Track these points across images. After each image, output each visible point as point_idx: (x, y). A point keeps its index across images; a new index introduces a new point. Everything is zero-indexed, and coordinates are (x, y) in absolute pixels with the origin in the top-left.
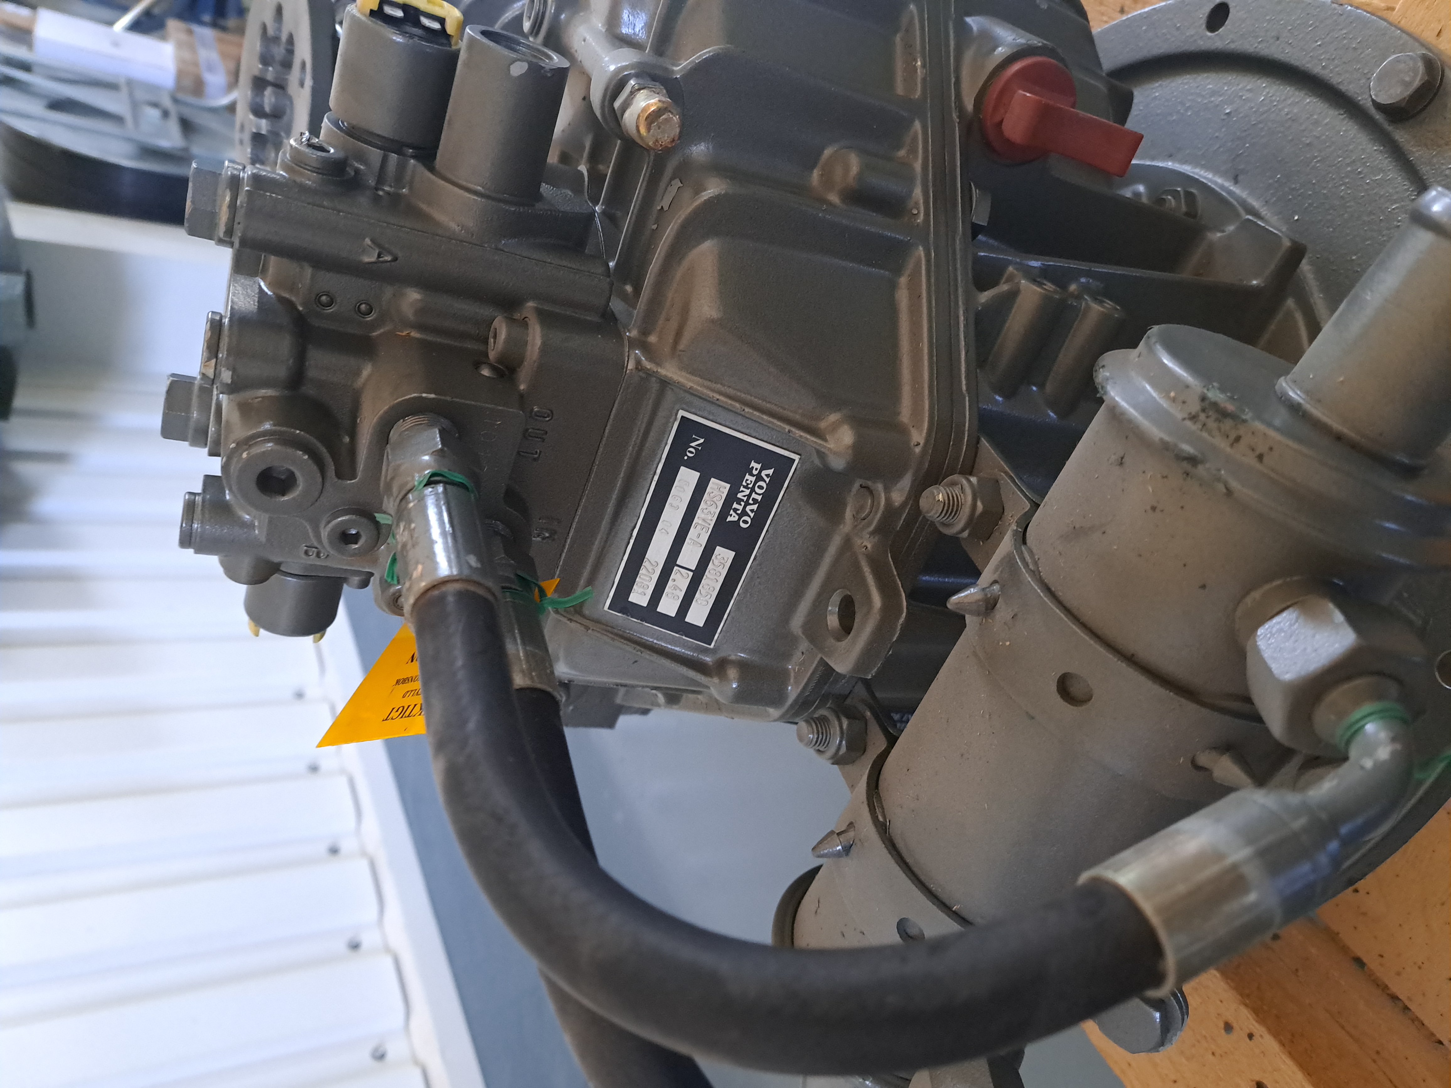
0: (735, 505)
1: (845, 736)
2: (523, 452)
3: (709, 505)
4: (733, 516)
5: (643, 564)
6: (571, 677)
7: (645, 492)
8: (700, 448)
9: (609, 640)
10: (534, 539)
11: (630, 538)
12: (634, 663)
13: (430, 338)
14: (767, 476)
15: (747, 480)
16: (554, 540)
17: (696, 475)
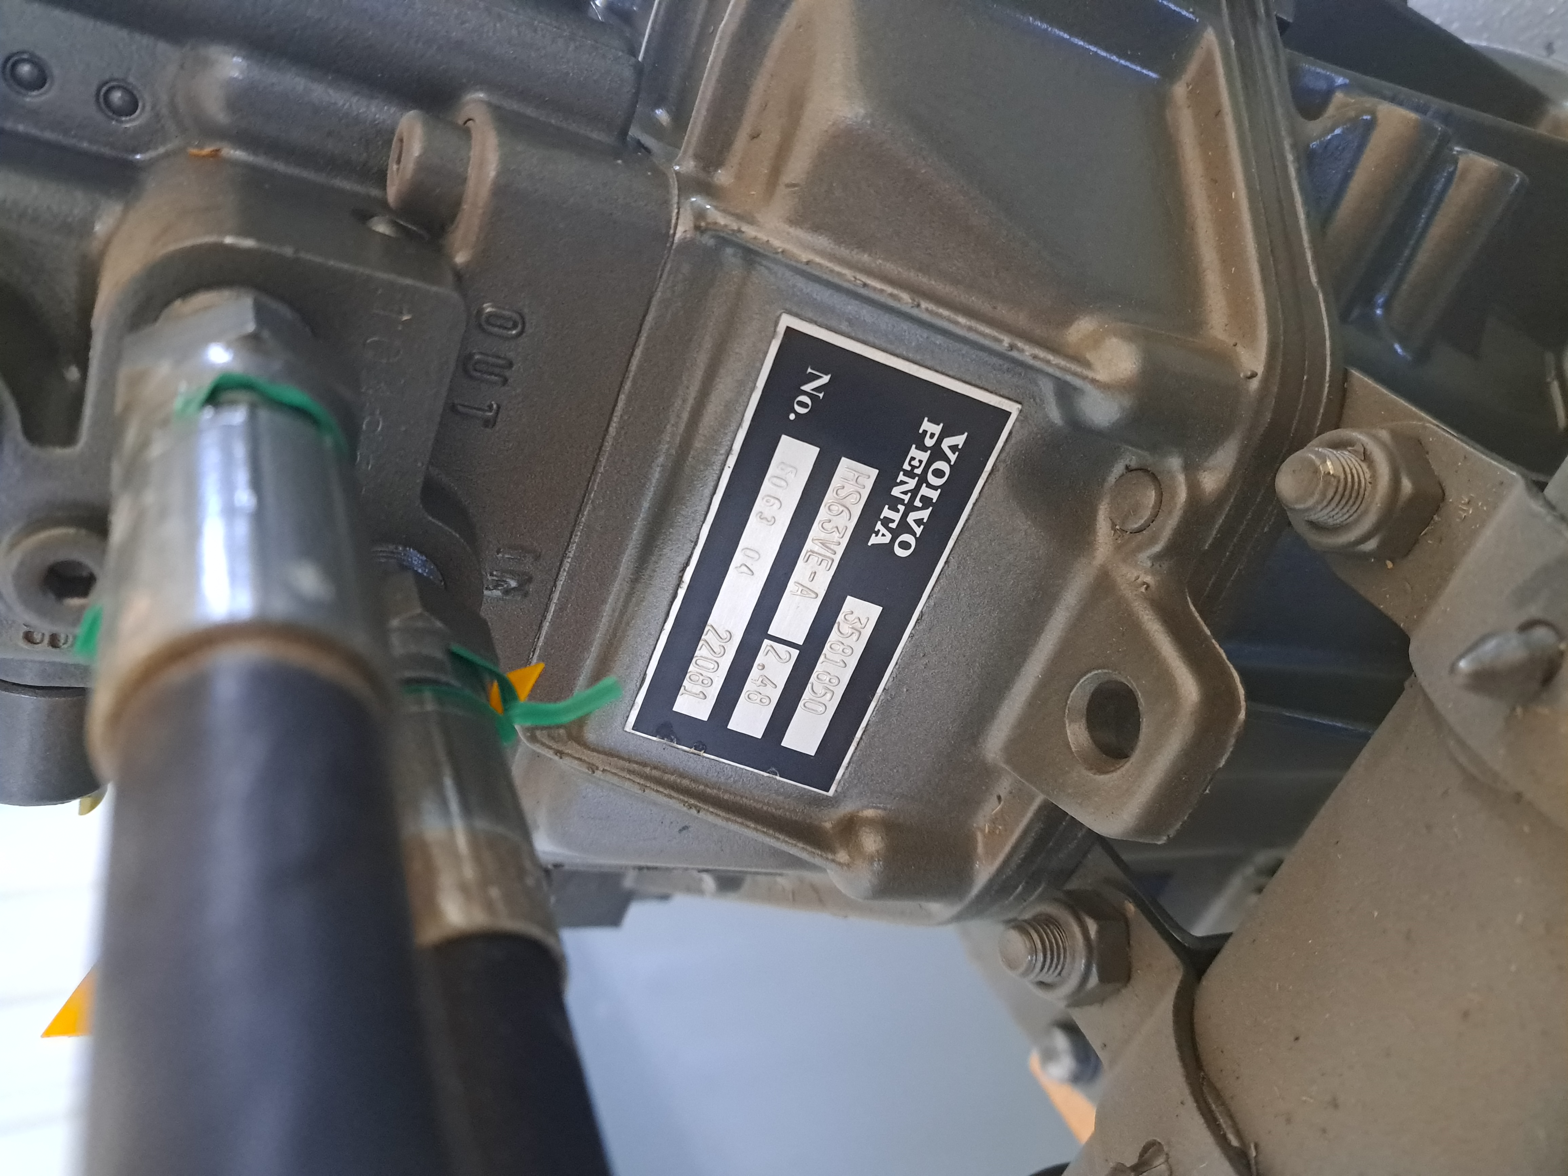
0: (886, 512)
1: (1095, 953)
2: (463, 406)
3: (835, 513)
4: (880, 534)
5: (703, 637)
6: (559, 859)
7: (707, 492)
8: (821, 395)
9: (636, 789)
10: (486, 592)
11: (678, 586)
12: (680, 831)
13: (261, 161)
14: (953, 448)
15: (913, 459)
16: (526, 595)
17: (813, 452)
